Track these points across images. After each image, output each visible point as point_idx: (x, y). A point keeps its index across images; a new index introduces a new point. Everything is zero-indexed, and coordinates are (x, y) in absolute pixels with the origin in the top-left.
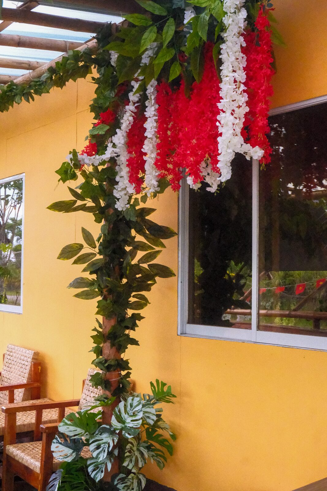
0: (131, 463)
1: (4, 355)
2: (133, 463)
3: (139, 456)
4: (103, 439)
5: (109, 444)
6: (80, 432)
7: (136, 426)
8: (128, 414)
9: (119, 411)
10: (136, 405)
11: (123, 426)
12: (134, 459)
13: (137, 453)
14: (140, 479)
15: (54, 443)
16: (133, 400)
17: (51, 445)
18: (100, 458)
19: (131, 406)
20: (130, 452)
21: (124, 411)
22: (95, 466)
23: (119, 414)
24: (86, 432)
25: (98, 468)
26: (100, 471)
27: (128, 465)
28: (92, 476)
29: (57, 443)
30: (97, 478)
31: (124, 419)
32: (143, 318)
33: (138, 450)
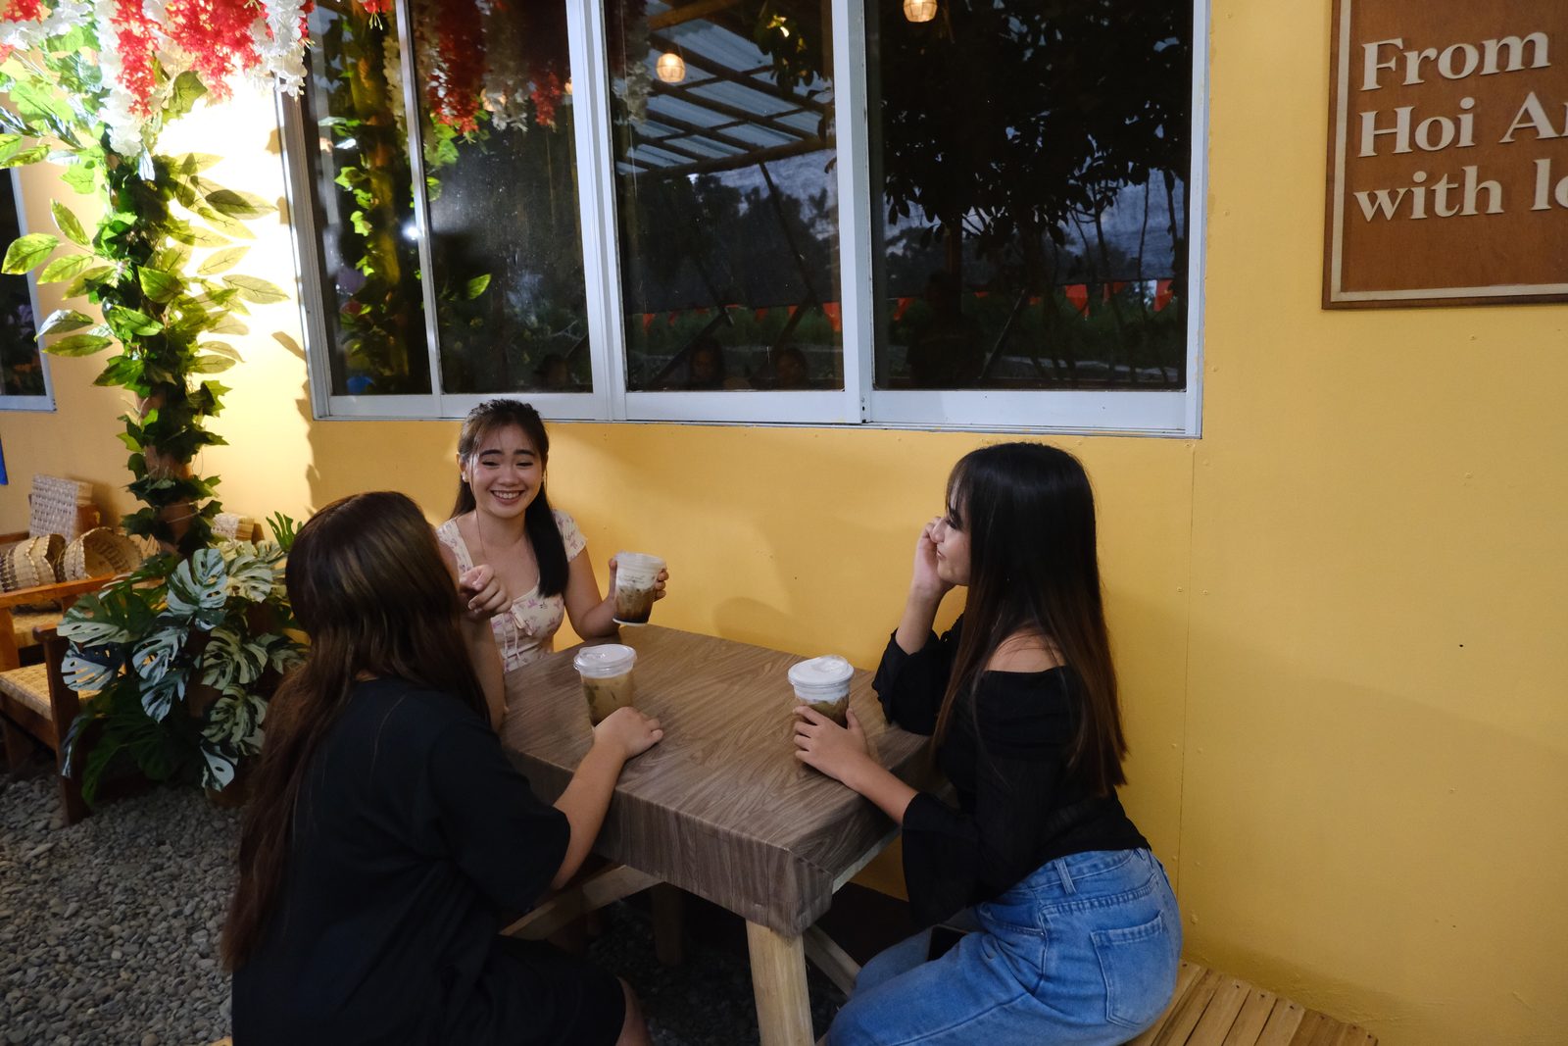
0: (224, 677)
1: (30, 497)
2: (228, 677)
3: (244, 663)
4: (160, 641)
5: (172, 647)
6: (107, 632)
7: (217, 604)
8: (201, 583)
9: (181, 580)
10: (213, 563)
11: (196, 608)
12: (230, 669)
13: (239, 658)
14: (254, 706)
15: (68, 656)
16: (206, 554)
17: (62, 660)
18: (155, 677)
19: (203, 565)
20: (217, 656)
21: (190, 579)
22: (154, 693)
23: (181, 586)
24: (121, 630)
25: (162, 694)
26: (165, 702)
27: (216, 682)
28: (149, 713)
29: (73, 655)
30: (158, 715)
31: (194, 595)
32: (228, 389)
33: (243, 650)
